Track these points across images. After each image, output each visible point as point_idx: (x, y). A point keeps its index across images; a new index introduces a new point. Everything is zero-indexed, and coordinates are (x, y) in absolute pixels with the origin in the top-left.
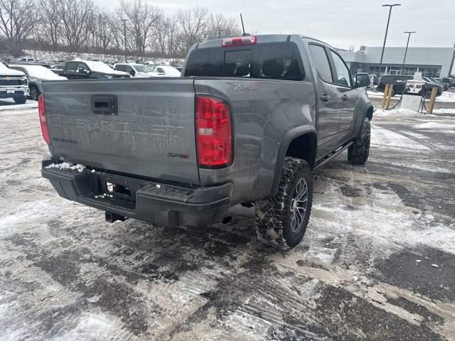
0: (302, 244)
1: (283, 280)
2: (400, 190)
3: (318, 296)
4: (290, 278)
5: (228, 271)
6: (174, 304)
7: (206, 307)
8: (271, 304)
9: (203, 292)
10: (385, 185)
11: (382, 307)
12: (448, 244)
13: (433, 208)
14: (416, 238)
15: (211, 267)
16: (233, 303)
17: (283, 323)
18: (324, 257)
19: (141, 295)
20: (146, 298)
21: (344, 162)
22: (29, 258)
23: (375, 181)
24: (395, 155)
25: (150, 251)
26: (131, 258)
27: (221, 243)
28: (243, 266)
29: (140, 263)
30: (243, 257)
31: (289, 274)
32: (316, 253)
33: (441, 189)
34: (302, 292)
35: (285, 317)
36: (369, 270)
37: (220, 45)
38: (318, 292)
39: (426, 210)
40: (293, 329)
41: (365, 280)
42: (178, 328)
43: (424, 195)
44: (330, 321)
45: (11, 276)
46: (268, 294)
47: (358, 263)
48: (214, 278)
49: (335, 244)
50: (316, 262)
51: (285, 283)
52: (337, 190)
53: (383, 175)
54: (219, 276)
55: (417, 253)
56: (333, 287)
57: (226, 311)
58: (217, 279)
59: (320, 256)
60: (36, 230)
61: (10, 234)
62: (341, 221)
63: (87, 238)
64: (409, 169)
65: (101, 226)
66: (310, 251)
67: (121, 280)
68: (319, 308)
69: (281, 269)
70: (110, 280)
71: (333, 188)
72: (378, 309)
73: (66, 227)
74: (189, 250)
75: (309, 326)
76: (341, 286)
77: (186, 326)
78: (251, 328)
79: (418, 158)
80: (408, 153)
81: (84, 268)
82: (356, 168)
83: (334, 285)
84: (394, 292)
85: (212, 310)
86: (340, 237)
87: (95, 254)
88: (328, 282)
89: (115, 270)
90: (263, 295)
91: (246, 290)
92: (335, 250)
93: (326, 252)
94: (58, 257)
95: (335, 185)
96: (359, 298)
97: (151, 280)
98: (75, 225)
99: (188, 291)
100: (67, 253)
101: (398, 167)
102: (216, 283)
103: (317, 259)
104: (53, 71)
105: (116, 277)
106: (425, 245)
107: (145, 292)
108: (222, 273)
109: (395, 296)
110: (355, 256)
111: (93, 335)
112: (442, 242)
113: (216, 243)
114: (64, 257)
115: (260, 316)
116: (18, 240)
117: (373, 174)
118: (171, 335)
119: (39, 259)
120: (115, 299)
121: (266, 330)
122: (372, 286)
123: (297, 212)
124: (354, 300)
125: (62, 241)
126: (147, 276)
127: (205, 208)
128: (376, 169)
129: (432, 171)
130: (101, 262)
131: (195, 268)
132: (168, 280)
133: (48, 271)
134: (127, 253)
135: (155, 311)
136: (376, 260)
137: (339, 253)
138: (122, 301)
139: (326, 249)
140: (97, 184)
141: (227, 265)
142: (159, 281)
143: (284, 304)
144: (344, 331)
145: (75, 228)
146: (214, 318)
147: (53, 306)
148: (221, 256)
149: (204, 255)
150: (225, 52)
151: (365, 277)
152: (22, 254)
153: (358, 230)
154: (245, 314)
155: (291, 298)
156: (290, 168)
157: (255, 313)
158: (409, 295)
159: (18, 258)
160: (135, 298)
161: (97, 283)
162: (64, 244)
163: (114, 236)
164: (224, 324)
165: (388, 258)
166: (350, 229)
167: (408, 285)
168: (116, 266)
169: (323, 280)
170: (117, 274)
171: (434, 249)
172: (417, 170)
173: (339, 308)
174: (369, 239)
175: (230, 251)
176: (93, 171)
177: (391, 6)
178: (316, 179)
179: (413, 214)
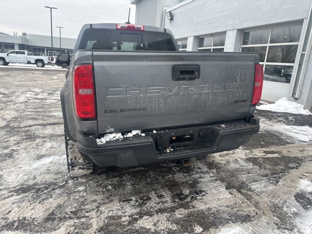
1: (232, 165)
3: (251, 164)
7: (240, 192)
9: (225, 188)
15: (201, 177)
16: (242, 184)
20: (215, 208)
31: (228, 162)
35: (261, 176)
37: (116, 28)
38: (248, 163)
40: (271, 178)
41: (247, 151)
44: (271, 169)
58: (216, 180)
72: (268, 158)
75: (271, 174)
78: (264, 186)
83: (246, 158)
85: (243, 191)
90: (241, 174)
91: (233, 177)
97: (196, 200)
105: (177, 212)
107: (208, 206)
108: (211, 177)
113: (175, 166)
115: (257, 181)
120: (206, 220)
122: (252, 152)
131: (196, 182)
134: (146, 199)
138: (211, 218)
142: (199, 197)
144: (278, 169)
149: (185, 174)
150: (121, 33)
154: (253, 184)
155: (248, 169)
160: (212, 211)
164: (258, 192)
176: (155, 132)
177: (51, 8)
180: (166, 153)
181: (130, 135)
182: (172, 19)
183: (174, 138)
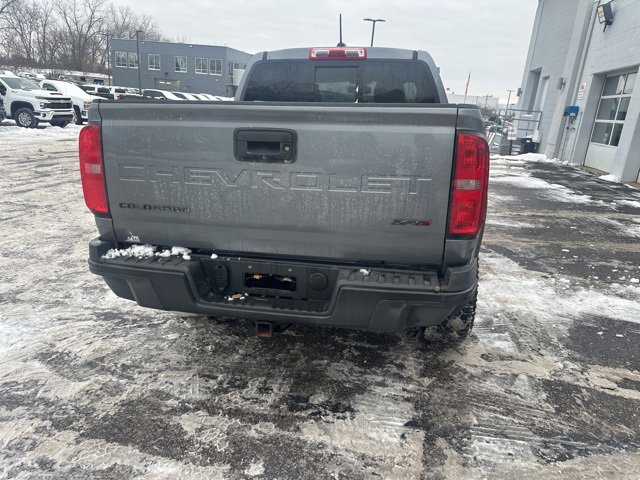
1: (488, 383)
3: (544, 396)
4: (493, 379)
5: (411, 386)
7: (429, 441)
9: (406, 421)
11: (618, 394)
12: (608, 310)
13: (556, 270)
14: (573, 307)
15: (382, 384)
16: (459, 428)
17: (538, 438)
18: (506, 346)
19: (322, 445)
20: (335, 449)
22: (59, 426)
25: (269, 376)
26: (252, 390)
27: (363, 347)
29: (273, 397)
30: (411, 362)
31: (487, 374)
32: (491, 342)
33: (543, 247)
34: (522, 394)
35: (534, 430)
36: (565, 353)
37: (308, 58)
38: (538, 390)
39: (553, 273)
40: (556, 443)
41: (571, 365)
43: (533, 256)
44: (585, 424)
45: (55, 467)
46: (487, 405)
47: (545, 346)
48: (401, 398)
49: (500, 327)
50: (501, 353)
51: (491, 386)
54: (406, 395)
55: (590, 325)
56: (549, 381)
57: (460, 440)
58: (407, 400)
59: (498, 344)
63: (140, 373)
66: (481, 340)
67: (271, 430)
68: (558, 411)
69: (471, 370)
70: (252, 434)
72: (615, 397)
73: (80, 361)
74: (328, 365)
75: (570, 436)
76: (556, 378)
78: (510, 454)
81: (186, 423)
83: (548, 378)
84: (618, 375)
85: (441, 442)
86: (497, 317)
87: (183, 397)
88: (538, 376)
89: (243, 416)
90: (483, 408)
92: (507, 334)
93: (499, 339)
94: (118, 414)
96: (586, 389)
97: (316, 420)
98: (98, 355)
99: (386, 424)
100: (129, 404)
102: (410, 405)
103: (499, 349)
105: (257, 426)
106: (589, 314)
107: (325, 439)
108: (404, 390)
109: (618, 378)
110: (535, 337)
112: (601, 308)
113: (356, 348)
114: (128, 412)
115: (506, 436)
119: (83, 424)
120: (289, 461)
121: (530, 452)
122: (585, 371)
124: (584, 391)
125: (98, 387)
126: (303, 414)
129: (516, 226)
130: (207, 408)
131: (361, 389)
132: (340, 414)
133: (124, 442)
134: (236, 385)
135: (367, 464)
136: (560, 340)
137: (514, 337)
138: (303, 462)
139: (496, 335)
142: (330, 418)
143: (516, 413)
144: (609, 431)
145: (102, 359)
146: (455, 453)
148: (382, 366)
149: (357, 368)
150: (316, 67)
151: (569, 362)
152: (37, 422)
153: (508, 306)
154: (487, 438)
155: (517, 405)
157: (496, 435)
158: (628, 374)
159: (37, 431)
160: (319, 452)
161: (234, 443)
162: (108, 390)
163: (188, 363)
164: (475, 458)
165: (568, 335)
166: (498, 305)
167: (617, 363)
168: (238, 409)
169: (533, 374)
170: (253, 422)
171: (601, 318)
173: (579, 405)
174: (529, 315)
175: (385, 358)
176: (214, 256)
177: (374, 21)
179: (545, 280)
180: (227, 301)
181: (166, 253)
182: (609, 22)
183: (257, 277)
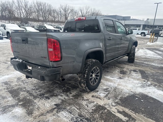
0: (97, 90)
1: (84, 102)
2: (142, 73)
4: (87, 101)
5: (67, 98)
6: (44, 107)
8: (76, 109)
9: (56, 104)
10: (137, 71)
11: (115, 114)
12: (151, 93)
13: (152, 80)
14: (140, 90)
15: (62, 96)
17: (77, 116)
18: (102, 95)
19: (36, 103)
21: (126, 62)
22: (7, 89)
23: (134, 69)
24: (147, 59)
25: (44, 89)
26: (37, 91)
27: (69, 88)
28: (73, 96)
29: (40, 93)
30: (74, 93)
32: (100, 93)
33: (159, 73)
34: (89, 106)
35: (79, 114)
36: (117, 101)
38: (94, 107)
39: (149, 80)
42: (42, 114)
46: (77, 106)
47: (114, 98)
48: (61, 99)
49: (108, 91)
50: (98, 96)
51: (84, 103)
52: (118, 72)
53: (139, 67)
54: (63, 99)
55: (137, 96)
56: (101, 106)
57: (60, 110)
58: (62, 100)
60: (12, 80)
61: (5, 81)
62: (114, 83)
63: (27, 84)
64: (150, 65)
65: (33, 80)
66: (98, 92)
67: (31, 98)
68: (92, 112)
69: (85, 98)
70: (28, 98)
71: (117, 71)
73: (22, 80)
74: (57, 90)
75: (86, 118)
76: (104, 105)
77: (45, 114)
79: (156, 61)
80: (152, 59)
81: (22, 93)
82: (130, 64)
84: (122, 109)
86: (111, 88)
87: (27, 89)
88: (99, 104)
89: (31, 94)
90: (75, 106)
91: (70, 104)
92: (107, 93)
94: (16, 89)
95: (118, 70)
96: (108, 110)
97: (40, 99)
99: (51, 103)
100: (19, 88)
101: (146, 64)
102: (61, 101)
103: (100, 95)
104: (35, 29)
106: (142, 93)
109: (121, 110)
110: (114, 95)
111: (16, 114)
112: (149, 92)
113: (67, 88)
115: (71, 113)
116: (6, 83)
117: (135, 66)
118: (39, 117)
119: (10, 89)
120: (27, 104)
121: (71, 118)
122: (115, 106)
123: (94, 79)
124: (106, 110)
126: (40, 97)
127: (52, 75)
128: (137, 64)
130: (28, 92)
131: (57, 96)
132: (46, 99)
133: (11, 93)
134: (37, 89)
135: (38, 109)
136: (121, 97)
137: (108, 94)
138: (29, 104)
139: (104, 92)
140: (25, 66)
141: (67, 96)
142: (43, 99)
143: (81, 110)
144: (97, 121)
146: (55, 112)
147: (8, 104)
148: (67, 93)
149: (61, 92)
150: (76, 23)
151: (114, 103)
153: (119, 86)
154: (66, 112)
156: (90, 63)
157: (69, 112)
158: (127, 110)
159: (4, 89)
160: (33, 104)
161: (24, 98)
162: (19, 85)
165: (126, 97)
166: (116, 85)
167: (129, 107)
168: (32, 93)
169: (98, 103)
170: (31, 96)
171: (145, 95)
172: (153, 65)
173: (99, 113)
174: (122, 90)
175: (70, 91)
176: (24, 62)
177: (158, 3)
178: (112, 67)
179: (143, 82)
